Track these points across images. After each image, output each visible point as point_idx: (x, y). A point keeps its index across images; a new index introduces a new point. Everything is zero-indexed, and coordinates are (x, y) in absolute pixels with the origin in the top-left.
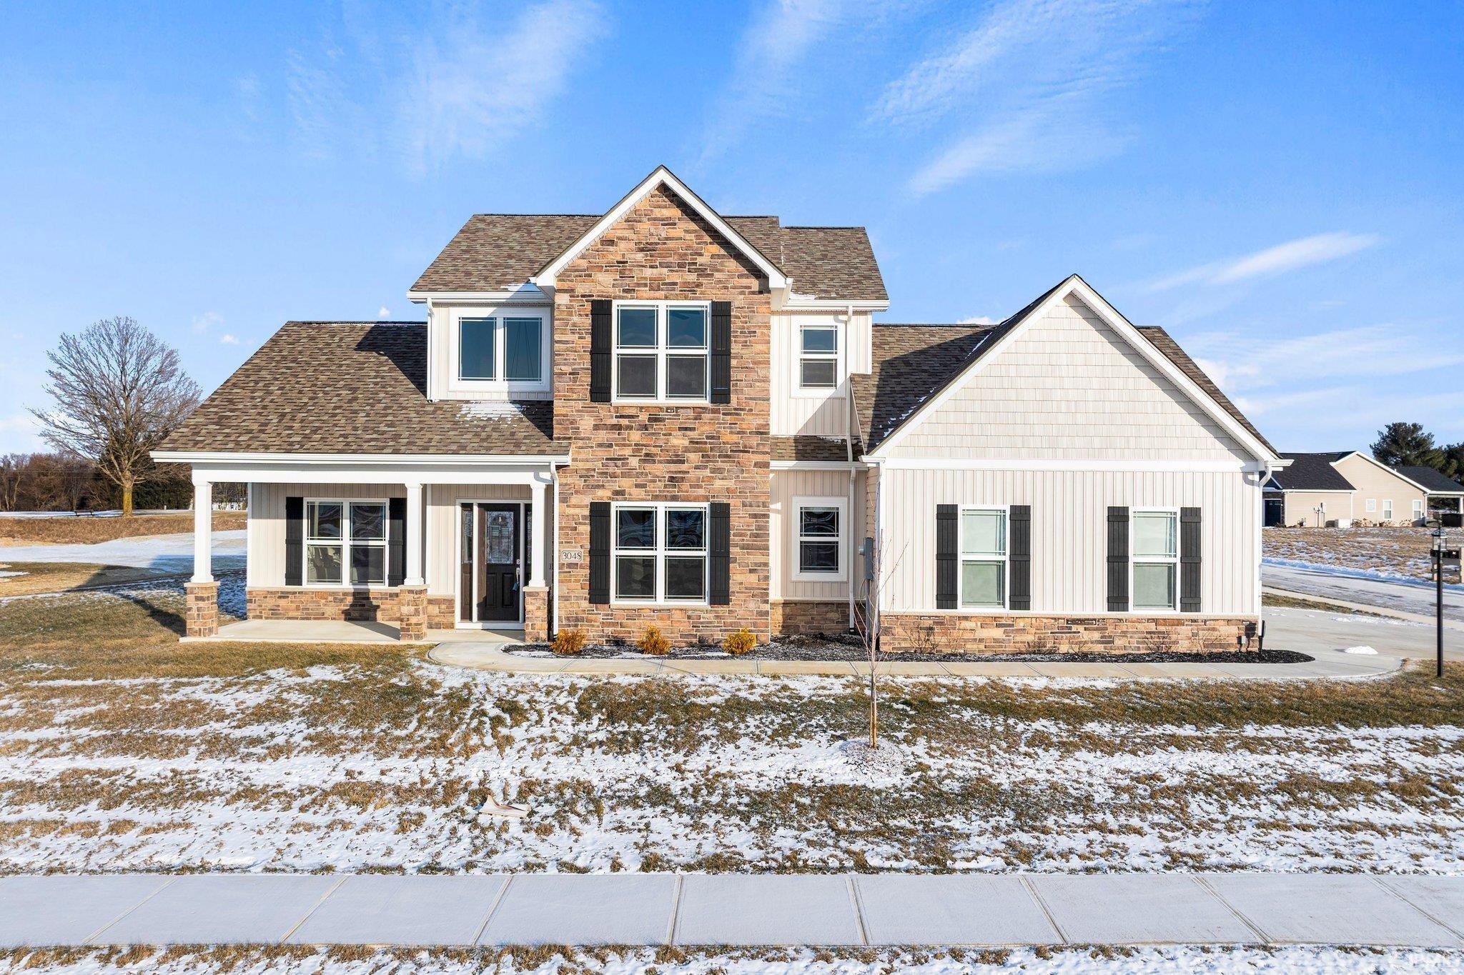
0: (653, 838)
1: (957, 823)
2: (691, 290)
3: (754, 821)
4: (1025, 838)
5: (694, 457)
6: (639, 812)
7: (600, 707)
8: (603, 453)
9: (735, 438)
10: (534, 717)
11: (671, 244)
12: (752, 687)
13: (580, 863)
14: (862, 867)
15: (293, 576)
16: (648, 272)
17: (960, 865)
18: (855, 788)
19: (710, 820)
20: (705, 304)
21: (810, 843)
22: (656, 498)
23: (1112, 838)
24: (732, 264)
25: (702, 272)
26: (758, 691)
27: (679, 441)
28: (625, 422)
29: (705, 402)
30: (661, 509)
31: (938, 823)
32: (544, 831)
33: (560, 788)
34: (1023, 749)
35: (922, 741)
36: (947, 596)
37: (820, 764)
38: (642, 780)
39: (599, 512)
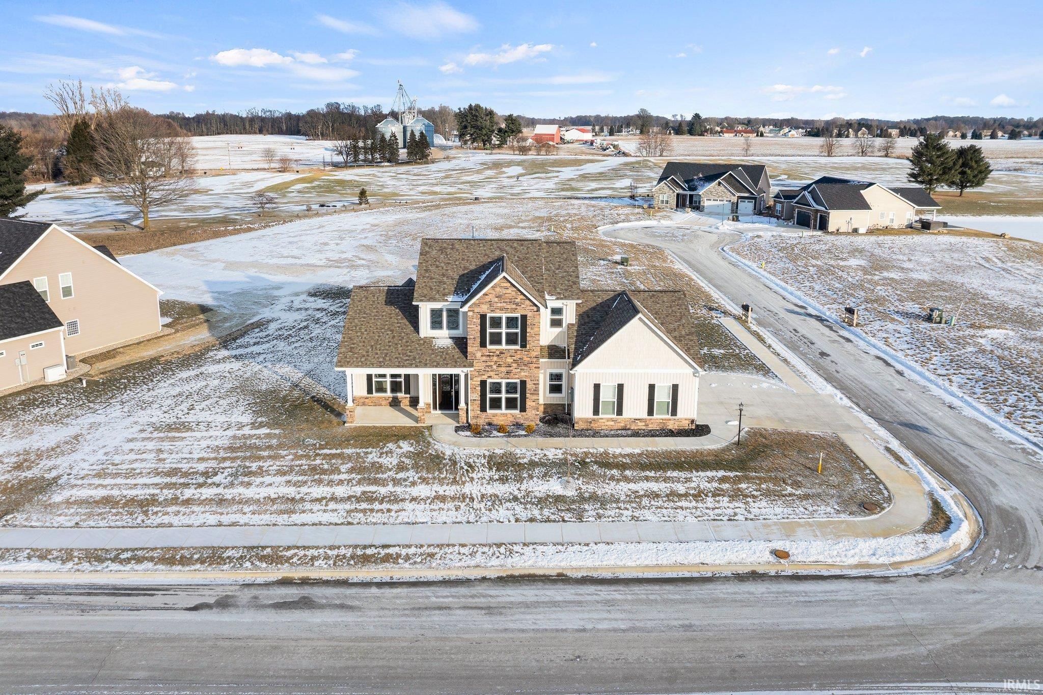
0: (516, 512)
1: (586, 506)
2: (514, 310)
3: (539, 506)
4: (601, 511)
5: (515, 365)
6: (511, 504)
7: (494, 464)
8: (485, 364)
9: (528, 359)
10: (477, 469)
11: (507, 295)
12: (536, 455)
13: (501, 520)
14: (564, 521)
15: (370, 391)
16: (499, 305)
17: (585, 520)
18: (563, 496)
19: (528, 506)
20: (518, 315)
21: (552, 514)
22: (502, 378)
23: (621, 511)
24: (528, 302)
25: (517, 304)
26: (537, 456)
27: (509, 360)
28: (491, 354)
29: (518, 347)
30: (504, 382)
31: (582, 507)
32: (490, 510)
33: (491, 496)
34: (607, 481)
35: (581, 478)
36: (596, 411)
37: (555, 488)
38: (510, 493)
39: (483, 383)
